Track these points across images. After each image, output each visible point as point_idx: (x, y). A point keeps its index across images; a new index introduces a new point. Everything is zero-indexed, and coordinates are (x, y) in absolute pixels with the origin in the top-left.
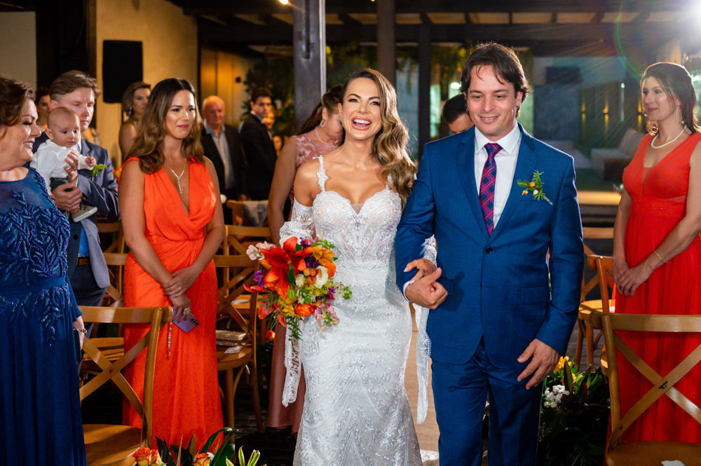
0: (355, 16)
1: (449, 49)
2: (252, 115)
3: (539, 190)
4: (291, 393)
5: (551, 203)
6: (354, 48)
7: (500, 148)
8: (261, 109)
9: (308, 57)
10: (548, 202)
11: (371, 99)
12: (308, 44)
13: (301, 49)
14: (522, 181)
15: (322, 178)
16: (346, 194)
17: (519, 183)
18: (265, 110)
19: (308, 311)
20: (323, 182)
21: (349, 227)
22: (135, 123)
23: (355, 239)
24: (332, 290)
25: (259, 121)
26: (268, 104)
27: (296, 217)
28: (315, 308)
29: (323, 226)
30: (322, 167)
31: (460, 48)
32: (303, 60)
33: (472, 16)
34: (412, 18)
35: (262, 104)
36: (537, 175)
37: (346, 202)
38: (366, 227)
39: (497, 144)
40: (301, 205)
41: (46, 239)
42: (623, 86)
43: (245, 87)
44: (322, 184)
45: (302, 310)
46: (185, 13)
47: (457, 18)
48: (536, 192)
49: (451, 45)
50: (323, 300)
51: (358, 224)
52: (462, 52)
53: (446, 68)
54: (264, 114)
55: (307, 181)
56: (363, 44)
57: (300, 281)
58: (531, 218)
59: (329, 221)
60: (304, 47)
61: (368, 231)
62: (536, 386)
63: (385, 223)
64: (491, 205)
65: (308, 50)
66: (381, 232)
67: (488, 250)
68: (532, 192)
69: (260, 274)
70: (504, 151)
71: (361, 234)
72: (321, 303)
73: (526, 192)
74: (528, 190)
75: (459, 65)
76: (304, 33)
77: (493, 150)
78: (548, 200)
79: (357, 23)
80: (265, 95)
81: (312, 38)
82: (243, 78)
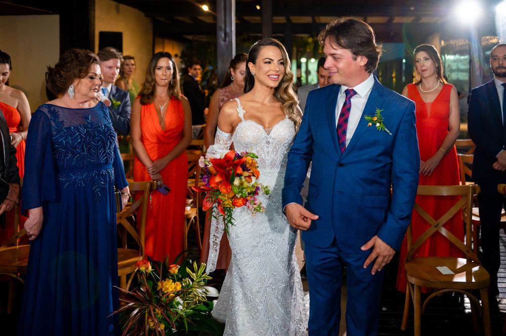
0: (247, 18)
1: (302, 38)
2: (190, 76)
3: (380, 123)
4: (211, 265)
5: (391, 134)
6: (246, 37)
7: (355, 93)
8: (195, 72)
9: (225, 41)
10: (388, 133)
11: (279, 61)
12: (225, 33)
13: (221, 36)
14: (368, 116)
15: (241, 112)
16: (260, 121)
17: (366, 118)
18: (197, 73)
19: (242, 203)
20: (242, 115)
21: (262, 145)
22: (124, 80)
23: (266, 154)
24: (258, 188)
25: (193, 79)
26: (199, 69)
27: (219, 141)
28: (247, 201)
29: (244, 145)
30: (239, 105)
31: (309, 37)
32: (222, 43)
33: (316, 18)
34: (280, 20)
35: (195, 69)
36: (378, 111)
37: (261, 127)
38: (274, 145)
39: (353, 90)
40: (223, 133)
41: (98, 142)
42: (404, 61)
43: (180, 60)
44: (241, 115)
45: (237, 203)
46: (146, 16)
47: (307, 19)
48: (378, 125)
49: (303, 35)
50: (252, 195)
51: (268, 143)
52: (310, 40)
53: (301, 49)
54: (196, 75)
55: (230, 115)
56: (251, 35)
57: (237, 182)
58: (374, 144)
59: (249, 141)
60: (223, 35)
61: (275, 147)
62: (379, 270)
63: (287, 141)
64: (344, 133)
65: (225, 37)
66: (283, 148)
67: (341, 165)
68: (376, 124)
69: (207, 178)
70: (358, 94)
71: (270, 149)
72: (251, 197)
73: (370, 124)
74: (372, 123)
75: (308, 47)
76: (223, 27)
77: (350, 93)
78: (388, 131)
79: (248, 22)
80: (197, 64)
81: (228, 30)
82: (179, 54)
